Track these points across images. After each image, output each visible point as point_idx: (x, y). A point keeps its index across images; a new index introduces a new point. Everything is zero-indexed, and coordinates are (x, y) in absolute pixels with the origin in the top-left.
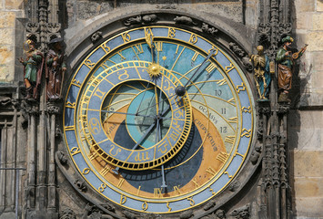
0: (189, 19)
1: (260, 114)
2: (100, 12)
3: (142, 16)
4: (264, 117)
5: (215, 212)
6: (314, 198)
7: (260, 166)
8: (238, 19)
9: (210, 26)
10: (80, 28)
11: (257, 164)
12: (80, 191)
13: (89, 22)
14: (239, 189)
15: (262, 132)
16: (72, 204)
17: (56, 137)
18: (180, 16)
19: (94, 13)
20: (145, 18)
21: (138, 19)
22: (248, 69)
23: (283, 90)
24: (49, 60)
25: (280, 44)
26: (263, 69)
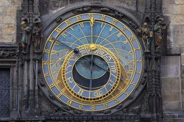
0: (107, 9)
1: (146, 59)
2: (61, 6)
3: (83, 8)
4: (148, 60)
5: (122, 110)
6: (174, 102)
7: (146, 86)
8: (133, 9)
9: (119, 13)
10: (50, 15)
12: (51, 100)
13: (55, 11)
14: (135, 98)
15: (147, 68)
16: (47, 107)
17: (38, 72)
18: (103, 8)
19: (58, 7)
20: (85, 9)
21: (81, 10)
22: (139, 35)
23: (157, 46)
24: (34, 32)
25: (156, 22)
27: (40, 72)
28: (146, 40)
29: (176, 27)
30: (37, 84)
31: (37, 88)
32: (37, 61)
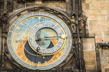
0: (49, 9)
2: (21, 8)
3: (34, 8)
4: (75, 38)
5: (59, 69)
9: (56, 11)
10: (14, 12)
11: (73, 53)
12: (12, 62)
13: (16, 11)
14: (67, 61)
15: (74, 43)
16: (10, 67)
18: (46, 8)
19: (18, 8)
20: (35, 9)
21: (33, 9)
22: (69, 24)
23: (81, 30)
25: (79, 16)
26: (74, 23)
27: (6, 45)
28: (73, 27)
29: (91, 21)
30: (3, 51)
31: (3, 54)
32: (4, 38)
